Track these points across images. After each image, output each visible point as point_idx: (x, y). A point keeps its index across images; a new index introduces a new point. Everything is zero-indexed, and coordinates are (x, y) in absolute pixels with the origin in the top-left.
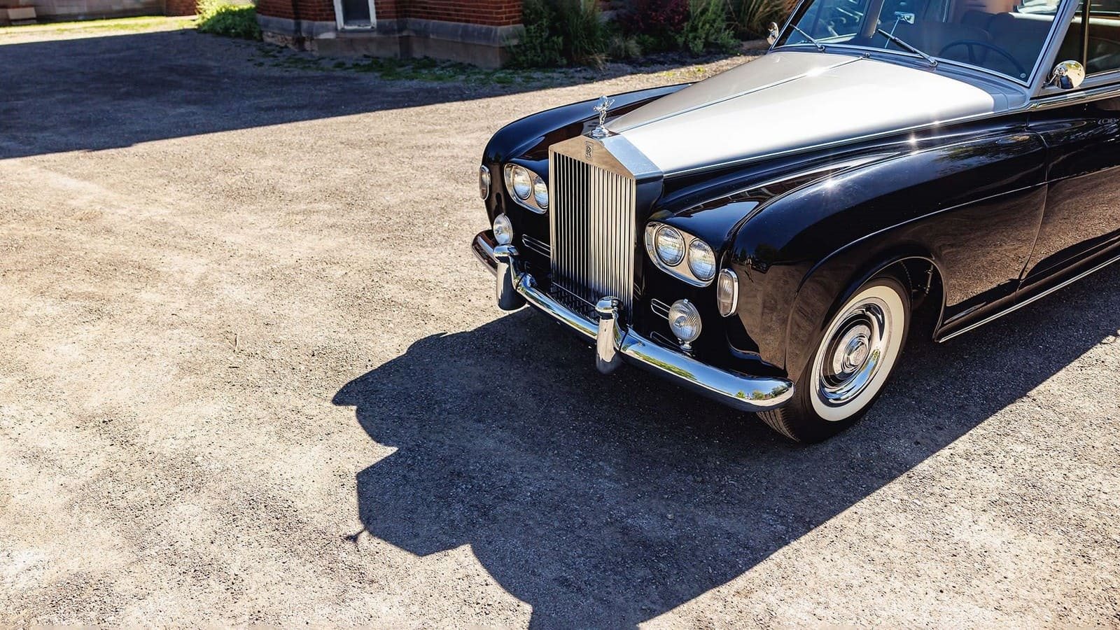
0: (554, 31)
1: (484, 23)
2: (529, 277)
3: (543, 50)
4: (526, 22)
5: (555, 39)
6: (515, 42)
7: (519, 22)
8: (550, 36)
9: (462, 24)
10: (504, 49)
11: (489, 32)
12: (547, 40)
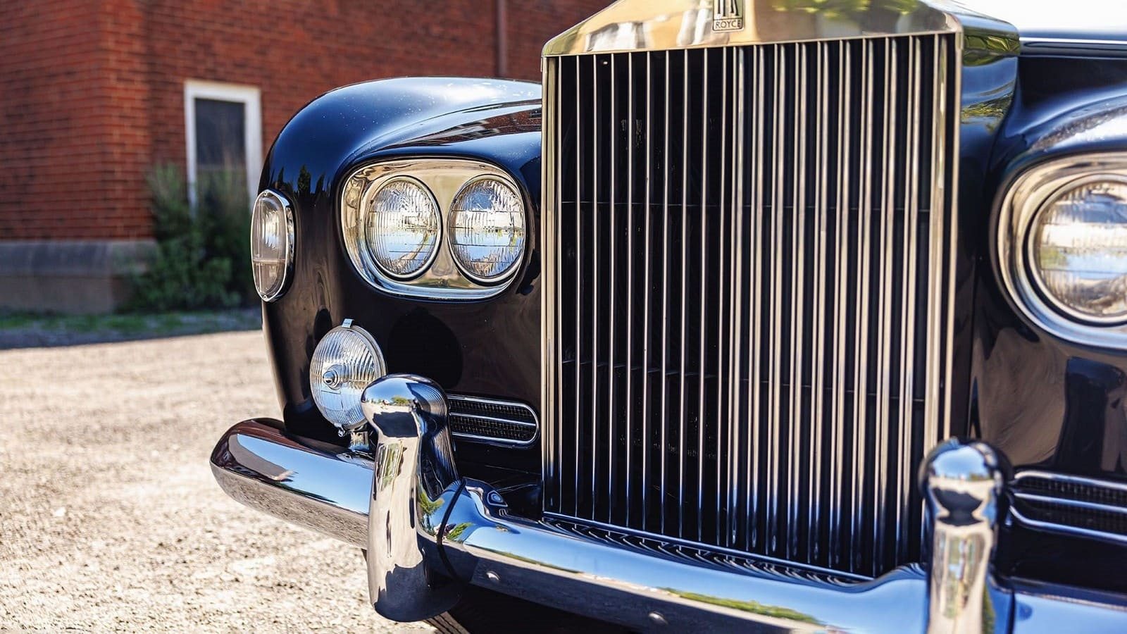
0: (212, 251)
1: (79, 237)
2: (475, 496)
3: (193, 280)
4: (161, 236)
5: (215, 262)
6: (140, 269)
7: (147, 236)
8: (208, 257)
9: (36, 244)
10: (121, 281)
11: (90, 252)
12: (201, 265)
